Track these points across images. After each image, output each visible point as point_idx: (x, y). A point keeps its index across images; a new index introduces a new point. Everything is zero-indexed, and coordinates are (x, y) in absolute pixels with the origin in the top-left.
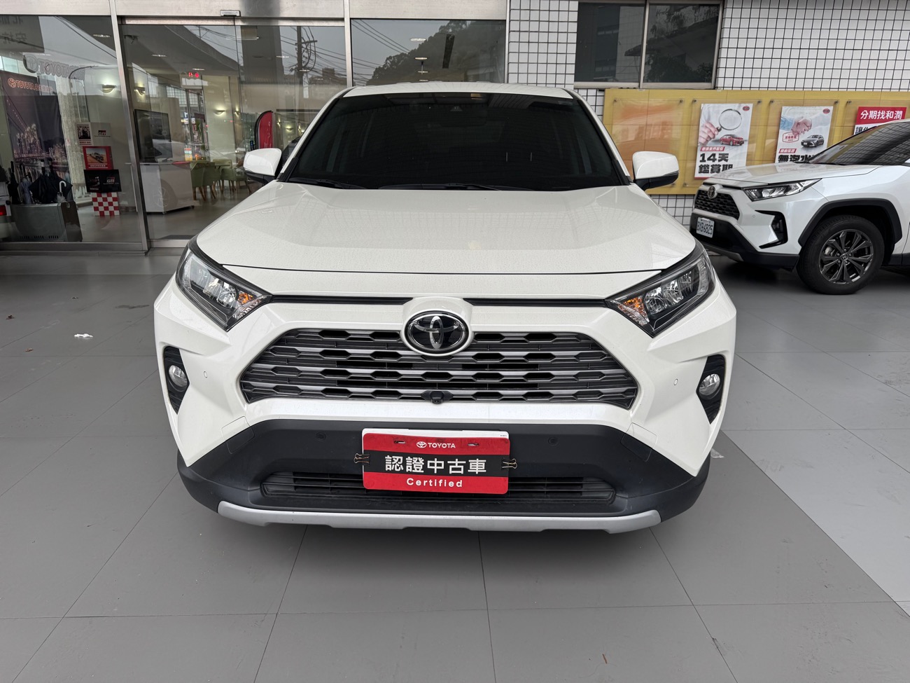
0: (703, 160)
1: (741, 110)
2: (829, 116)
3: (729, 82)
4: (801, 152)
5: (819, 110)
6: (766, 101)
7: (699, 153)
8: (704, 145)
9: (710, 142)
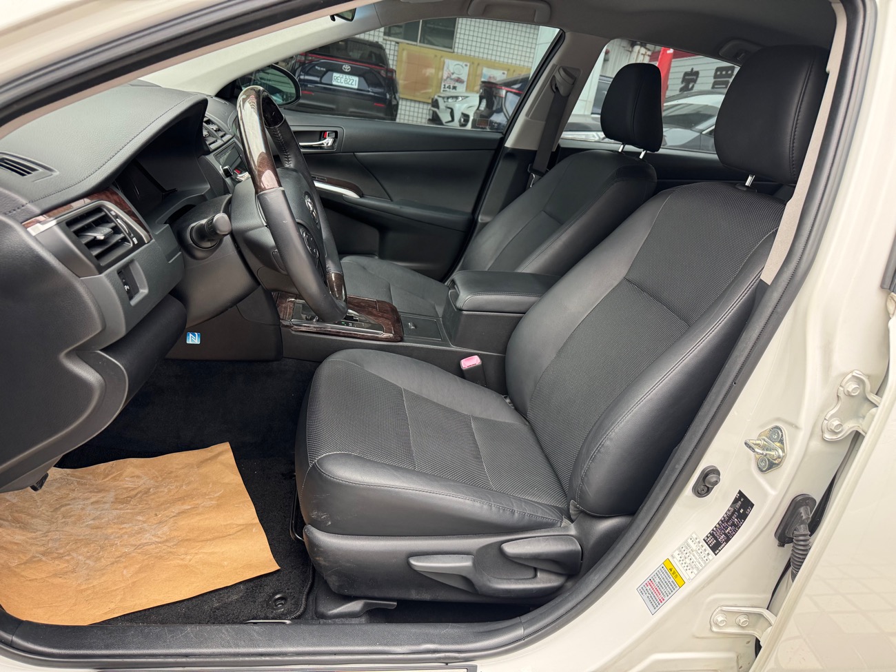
0: (444, 88)
1: (464, 65)
5: (500, 72)
6: (476, 63)
7: (443, 84)
8: (445, 80)
9: (448, 79)
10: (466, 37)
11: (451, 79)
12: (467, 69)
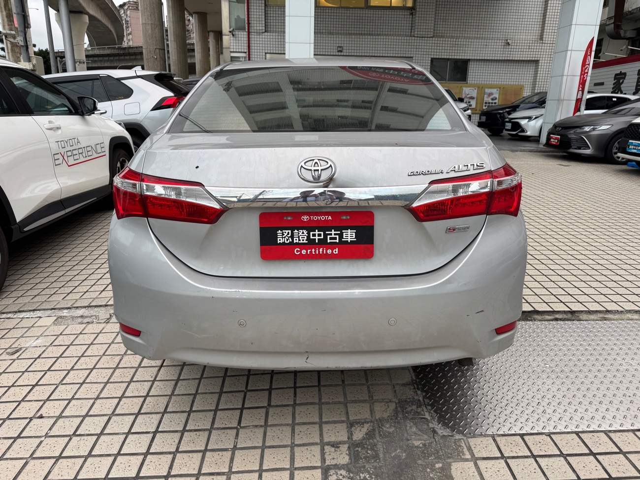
1: (473, 90)
2: (498, 92)
3: (471, 82)
4: (491, 101)
5: (495, 90)
6: (481, 87)
9: (466, 98)
10: (474, 74)
11: (468, 98)
12: (476, 91)
